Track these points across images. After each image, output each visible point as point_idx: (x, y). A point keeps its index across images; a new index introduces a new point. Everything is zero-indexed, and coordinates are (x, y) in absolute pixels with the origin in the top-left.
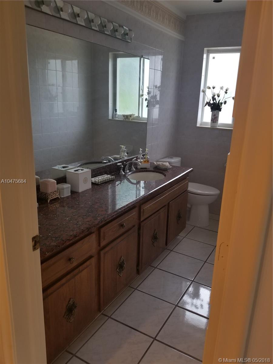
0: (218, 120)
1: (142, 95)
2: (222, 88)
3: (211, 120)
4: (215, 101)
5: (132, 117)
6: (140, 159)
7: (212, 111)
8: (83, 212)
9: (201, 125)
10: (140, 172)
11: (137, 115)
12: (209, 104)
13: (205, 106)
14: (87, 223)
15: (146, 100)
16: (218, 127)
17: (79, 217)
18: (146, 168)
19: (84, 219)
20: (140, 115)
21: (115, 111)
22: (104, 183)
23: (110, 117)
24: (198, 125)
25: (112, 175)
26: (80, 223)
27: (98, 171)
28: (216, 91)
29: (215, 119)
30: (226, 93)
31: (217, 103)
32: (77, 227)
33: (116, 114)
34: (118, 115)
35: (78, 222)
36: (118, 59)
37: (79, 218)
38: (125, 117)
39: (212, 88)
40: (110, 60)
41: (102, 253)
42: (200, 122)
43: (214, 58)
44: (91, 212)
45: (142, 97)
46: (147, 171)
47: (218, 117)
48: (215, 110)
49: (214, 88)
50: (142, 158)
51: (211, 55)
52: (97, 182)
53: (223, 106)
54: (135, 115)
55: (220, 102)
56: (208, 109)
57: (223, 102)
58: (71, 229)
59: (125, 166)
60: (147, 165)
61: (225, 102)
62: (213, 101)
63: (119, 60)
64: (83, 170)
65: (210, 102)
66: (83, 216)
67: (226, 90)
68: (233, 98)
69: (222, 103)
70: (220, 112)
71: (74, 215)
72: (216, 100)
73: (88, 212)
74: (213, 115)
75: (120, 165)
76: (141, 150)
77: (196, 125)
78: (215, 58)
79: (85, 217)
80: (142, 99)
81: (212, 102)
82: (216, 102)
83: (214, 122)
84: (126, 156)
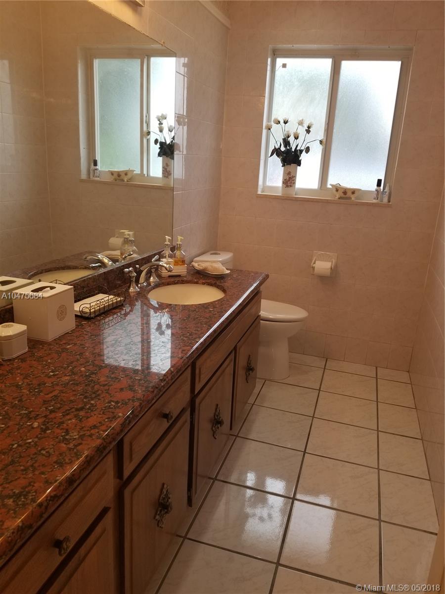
0: (294, 183)
1: (149, 133)
2: (301, 123)
3: (283, 183)
4: (288, 148)
5: (129, 176)
6: (167, 257)
7: (283, 166)
8: (72, 398)
9: (263, 191)
10: (168, 284)
11: (139, 173)
12: (276, 151)
13: (271, 156)
14: (92, 432)
15: (156, 141)
16: (295, 195)
17: (67, 414)
18: (179, 276)
19: (81, 420)
20: (145, 172)
21: (92, 164)
22: (103, 313)
23: (84, 175)
24: (259, 192)
25: (118, 295)
26: (75, 435)
27: (83, 287)
28: (292, 128)
29: (289, 181)
30: (308, 131)
31: (293, 150)
32: (70, 449)
33: (97, 169)
34: (99, 171)
35: (67, 432)
36: (94, 61)
37: (68, 417)
38: (115, 175)
39: (282, 122)
40: (79, 61)
41: (127, 492)
42: (262, 188)
43: (284, 66)
44: (94, 395)
45: (148, 137)
46: (183, 282)
47: (295, 177)
48: (290, 165)
49: (286, 122)
50: (170, 256)
51: (280, 61)
52: (87, 313)
53: (304, 157)
54: (135, 172)
55: (298, 148)
56: (276, 161)
57: (302, 148)
58: (55, 459)
59: (139, 273)
60: (181, 270)
61: (308, 150)
62: (285, 146)
63: (96, 63)
64: (54, 288)
65: (279, 148)
66: (77, 410)
67: (309, 127)
68: (321, 142)
69: (301, 151)
70: (298, 167)
71: (52, 412)
72: (291, 145)
73: (86, 397)
74: (287, 173)
75: (130, 272)
76: (167, 240)
77: (257, 191)
78: (287, 66)
79: (82, 413)
80: (148, 141)
81: (283, 149)
82: (291, 148)
83: (287, 186)
84: (134, 251)
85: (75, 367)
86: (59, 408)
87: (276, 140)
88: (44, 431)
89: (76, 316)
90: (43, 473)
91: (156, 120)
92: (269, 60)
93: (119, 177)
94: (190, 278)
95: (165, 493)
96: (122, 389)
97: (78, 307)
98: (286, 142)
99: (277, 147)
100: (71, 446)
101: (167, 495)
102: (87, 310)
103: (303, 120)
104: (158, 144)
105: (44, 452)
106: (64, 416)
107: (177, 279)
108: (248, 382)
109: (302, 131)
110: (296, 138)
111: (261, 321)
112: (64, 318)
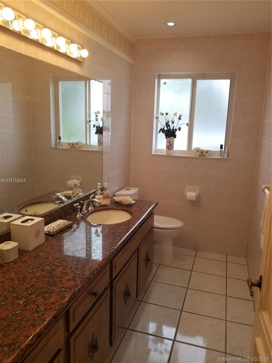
0: (173, 147)
3: (167, 147)
5: (79, 145)
6: (99, 195)
7: (166, 138)
9: (155, 152)
10: (99, 211)
11: (85, 143)
12: (162, 130)
13: (159, 132)
16: (174, 154)
18: (106, 205)
20: (88, 143)
21: (58, 139)
23: (53, 146)
24: (153, 153)
29: (170, 146)
30: (180, 119)
31: (172, 129)
33: (60, 142)
34: (62, 143)
36: (59, 82)
38: (71, 145)
40: (51, 83)
41: (72, 339)
42: (154, 150)
43: (165, 83)
46: (108, 209)
47: (173, 144)
48: (170, 137)
49: (167, 114)
51: (162, 81)
53: (177, 133)
54: (82, 143)
55: (174, 128)
56: (162, 136)
57: (177, 128)
59: (82, 205)
60: (107, 202)
61: (180, 129)
62: (167, 127)
64: (34, 220)
65: (164, 129)
67: (180, 117)
68: (187, 124)
69: (176, 130)
70: (175, 139)
72: (170, 126)
74: (168, 142)
75: (77, 205)
76: (99, 185)
78: (167, 83)
80: (90, 125)
82: (170, 128)
83: (169, 149)
85: (44, 266)
86: (34, 292)
87: (162, 124)
88: (25, 306)
89: (45, 234)
90: (24, 331)
91: (94, 114)
92: (156, 81)
93: (73, 145)
94: (111, 207)
95: (95, 339)
96: (69, 280)
97: (47, 228)
98: (168, 125)
99: (162, 128)
100: (40, 315)
101: (96, 340)
102: (52, 231)
103: (176, 113)
104: (95, 127)
105: (25, 319)
106: (37, 297)
107: (104, 207)
108: (147, 268)
109: (176, 119)
110: (173, 123)
111: (155, 229)
112: (38, 237)
